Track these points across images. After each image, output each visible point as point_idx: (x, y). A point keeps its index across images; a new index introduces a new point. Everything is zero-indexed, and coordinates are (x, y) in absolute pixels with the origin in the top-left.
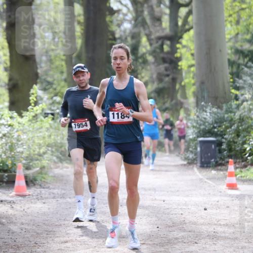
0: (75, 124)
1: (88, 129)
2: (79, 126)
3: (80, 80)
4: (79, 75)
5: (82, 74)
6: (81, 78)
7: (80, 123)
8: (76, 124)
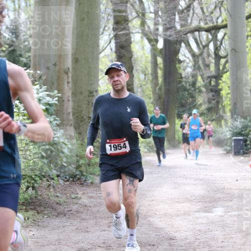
0: (110, 146)
1: (128, 151)
2: (116, 148)
3: (115, 81)
4: (113, 74)
5: (116, 73)
6: (116, 79)
7: (117, 144)
8: (112, 145)
